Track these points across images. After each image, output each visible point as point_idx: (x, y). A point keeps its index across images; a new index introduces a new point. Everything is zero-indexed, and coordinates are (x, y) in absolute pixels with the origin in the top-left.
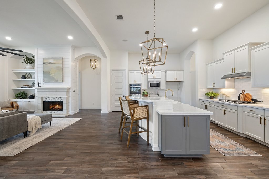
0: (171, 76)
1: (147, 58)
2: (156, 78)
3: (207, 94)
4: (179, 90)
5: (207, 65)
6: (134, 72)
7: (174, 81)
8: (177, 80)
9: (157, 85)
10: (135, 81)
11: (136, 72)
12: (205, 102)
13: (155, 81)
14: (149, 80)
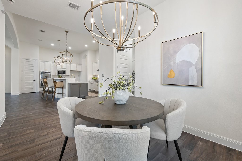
0: (74, 67)
1: (59, 56)
2: (63, 68)
3: (93, 78)
4: (79, 77)
5: (93, 63)
6: (45, 62)
7: (76, 70)
8: (78, 70)
9: (64, 72)
10: (46, 70)
11: (46, 62)
12: (91, 82)
13: (61, 70)
14: (57, 69)
